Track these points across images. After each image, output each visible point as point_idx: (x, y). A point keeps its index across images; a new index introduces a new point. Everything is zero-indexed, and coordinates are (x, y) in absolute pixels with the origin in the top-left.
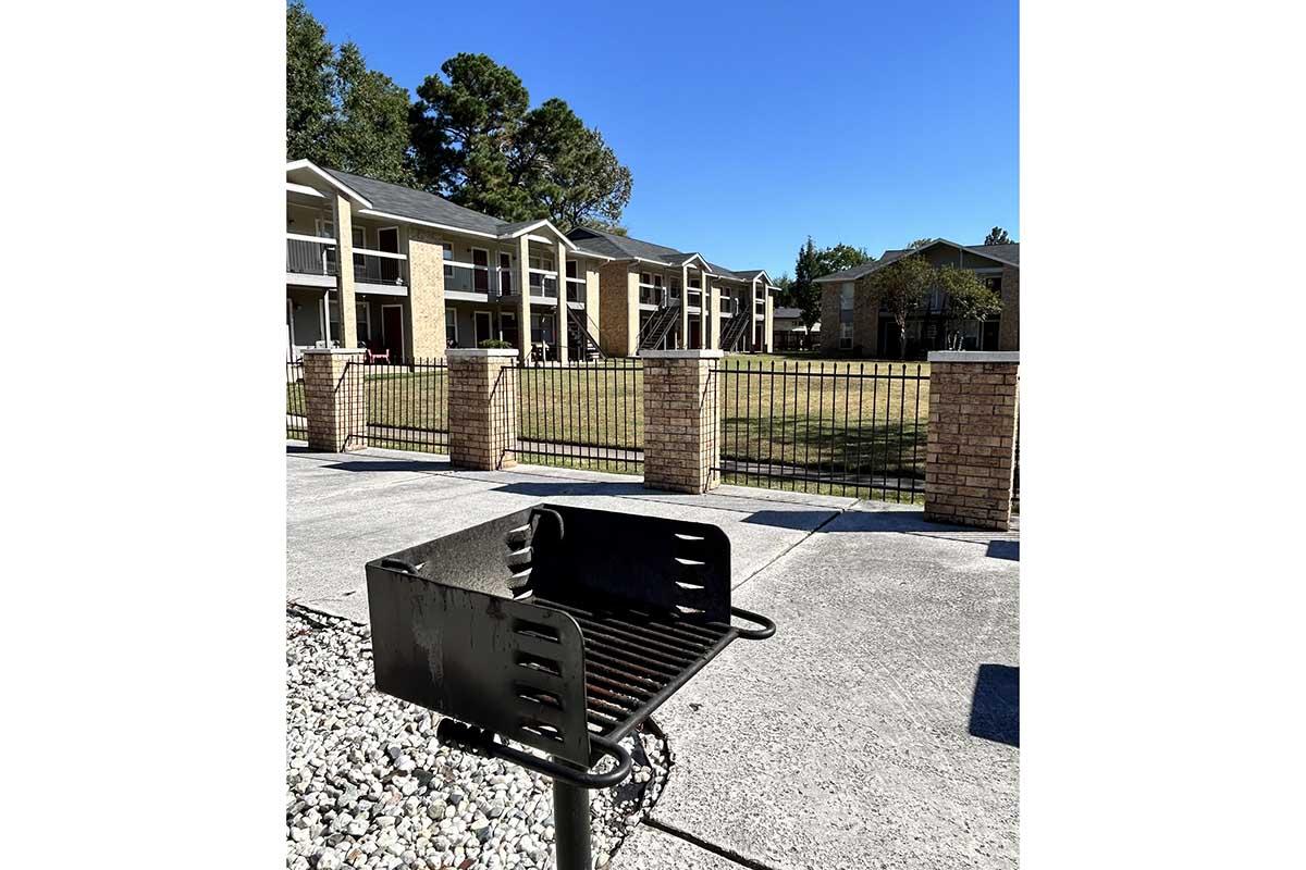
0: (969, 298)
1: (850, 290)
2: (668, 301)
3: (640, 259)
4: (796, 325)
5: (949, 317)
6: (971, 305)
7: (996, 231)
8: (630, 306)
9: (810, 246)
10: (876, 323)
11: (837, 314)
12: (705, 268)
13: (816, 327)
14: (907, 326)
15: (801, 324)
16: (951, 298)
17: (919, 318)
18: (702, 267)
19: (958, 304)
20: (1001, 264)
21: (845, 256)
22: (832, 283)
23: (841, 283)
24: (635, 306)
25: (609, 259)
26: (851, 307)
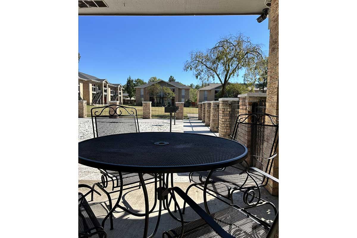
0: (169, 93)
1: (142, 90)
2: (99, 91)
3: (93, 80)
4: (126, 98)
5: (165, 97)
6: (169, 95)
7: (171, 77)
8: (90, 92)
9: (130, 78)
10: (149, 98)
11: (139, 96)
12: (108, 83)
13: (133, 99)
14: (156, 99)
15: (128, 98)
16: (165, 93)
17: (159, 97)
18: (107, 83)
19: (166, 94)
20: (174, 86)
21: (139, 82)
22: (138, 88)
23: (140, 88)
24: (91, 92)
25: (86, 80)
26: (143, 94)
